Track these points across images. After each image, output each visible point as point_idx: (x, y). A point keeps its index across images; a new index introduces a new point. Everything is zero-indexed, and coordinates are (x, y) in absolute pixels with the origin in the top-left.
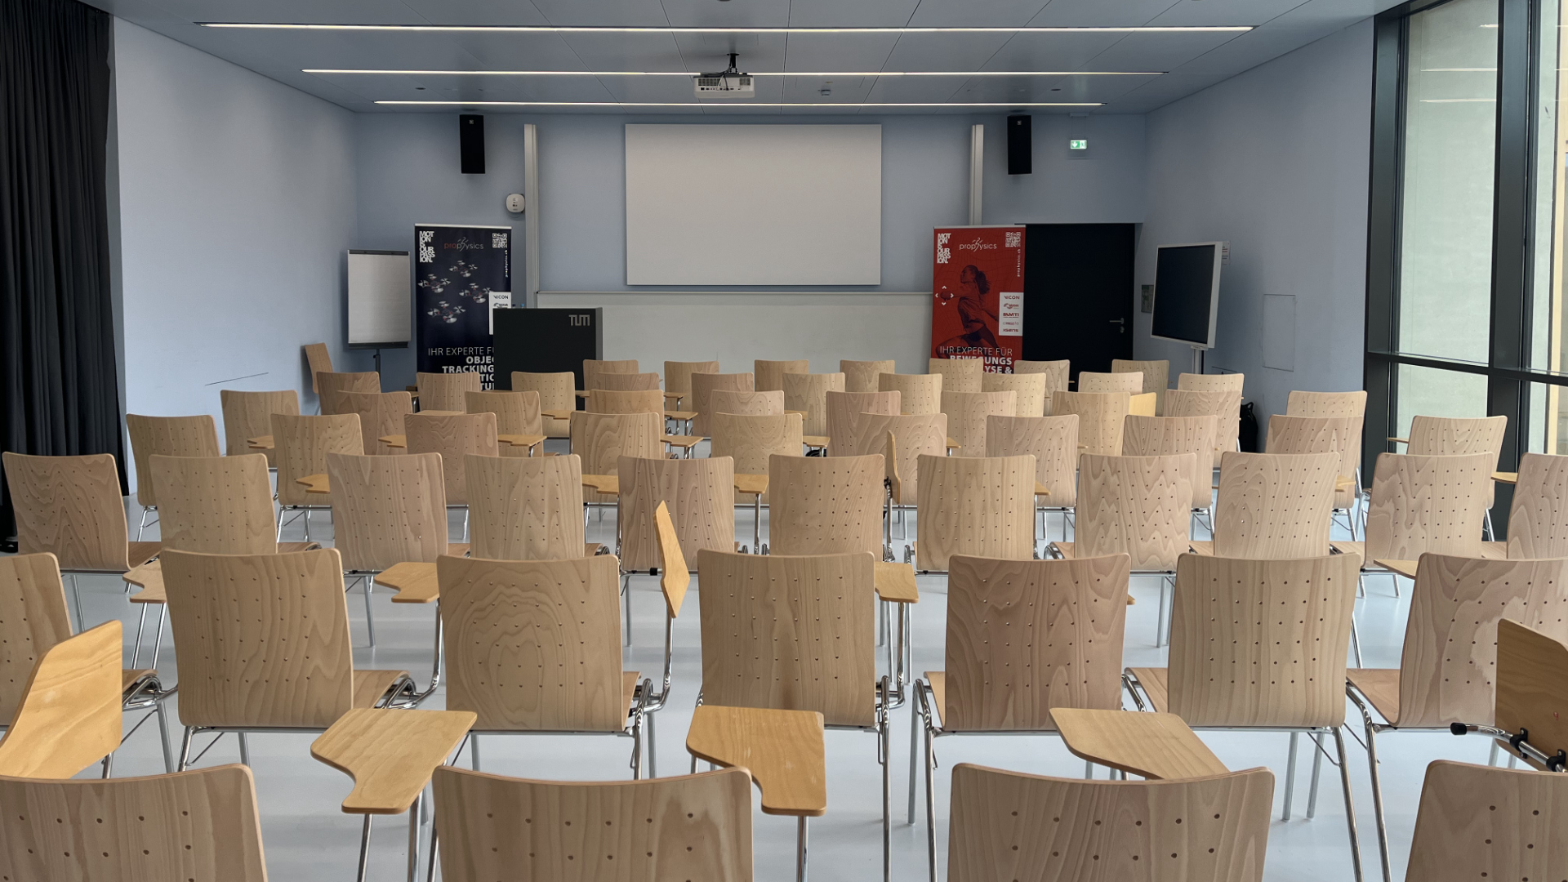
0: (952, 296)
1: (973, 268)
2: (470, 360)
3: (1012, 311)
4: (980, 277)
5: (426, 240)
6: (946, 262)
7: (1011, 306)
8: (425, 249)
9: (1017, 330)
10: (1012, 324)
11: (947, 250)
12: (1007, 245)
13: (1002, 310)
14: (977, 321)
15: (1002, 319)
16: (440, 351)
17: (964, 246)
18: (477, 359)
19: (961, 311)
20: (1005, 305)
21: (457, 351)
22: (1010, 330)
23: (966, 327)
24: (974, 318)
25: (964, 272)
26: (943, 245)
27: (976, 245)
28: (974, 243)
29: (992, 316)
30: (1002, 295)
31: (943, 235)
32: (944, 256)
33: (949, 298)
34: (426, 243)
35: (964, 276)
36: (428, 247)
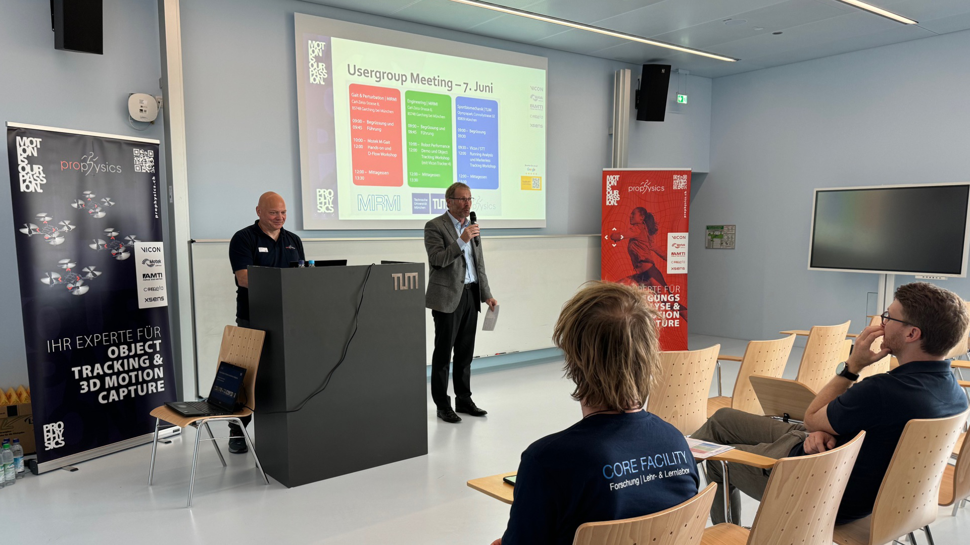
0: (622, 237)
1: (642, 210)
2: (113, 353)
3: (680, 250)
4: (648, 218)
5: (29, 153)
6: (616, 204)
7: (678, 247)
8: (28, 168)
9: (684, 269)
10: (680, 262)
11: (616, 192)
12: (675, 188)
13: (670, 249)
14: (646, 261)
15: (670, 259)
16: (65, 344)
17: (633, 188)
18: (124, 350)
19: (631, 252)
20: (673, 245)
21: (92, 340)
22: (678, 269)
23: (636, 267)
24: (643, 259)
25: (633, 213)
26: (612, 187)
27: (646, 187)
28: (643, 185)
29: (661, 257)
30: (670, 235)
31: (612, 177)
32: (613, 198)
33: (619, 240)
34: (28, 158)
35: (633, 217)
36: (34, 166)
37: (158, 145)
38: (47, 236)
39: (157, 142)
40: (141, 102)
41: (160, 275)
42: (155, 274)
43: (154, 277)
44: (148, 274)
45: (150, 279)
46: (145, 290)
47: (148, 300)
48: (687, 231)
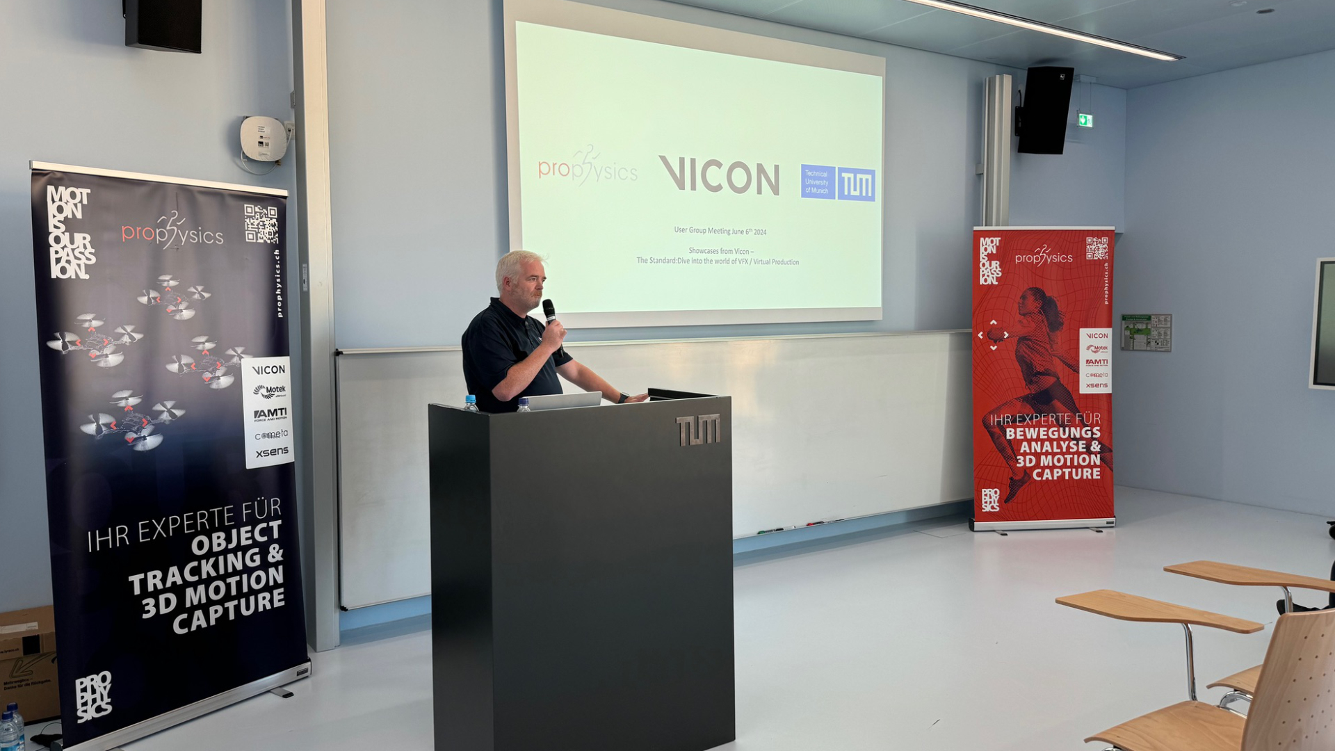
0: (1007, 335)
1: (1039, 293)
2: (201, 545)
3: (1099, 356)
4: (1046, 304)
5: (67, 212)
6: (995, 283)
7: (1097, 350)
8: (65, 239)
9: (1106, 385)
10: (1100, 376)
11: (995, 264)
12: (1089, 257)
13: (1084, 355)
14: (1046, 373)
15: (1084, 369)
16: (119, 535)
17: (1023, 258)
18: (219, 539)
19: (1021, 359)
20: (1088, 348)
21: (165, 528)
22: (1097, 386)
23: (1031, 382)
24: (1041, 369)
25: (1024, 297)
26: (989, 255)
27: (1044, 256)
28: (1038, 253)
29: (1070, 366)
30: (1084, 332)
31: (988, 240)
32: (990, 273)
34: (66, 221)
35: (1023, 303)
36: (75, 234)
37: (285, 197)
38: (95, 353)
39: (284, 193)
40: (261, 129)
41: (284, 411)
42: (275, 410)
43: (273, 415)
44: (262, 411)
45: (267, 418)
46: (258, 437)
47: (262, 454)
48: (1109, 326)
